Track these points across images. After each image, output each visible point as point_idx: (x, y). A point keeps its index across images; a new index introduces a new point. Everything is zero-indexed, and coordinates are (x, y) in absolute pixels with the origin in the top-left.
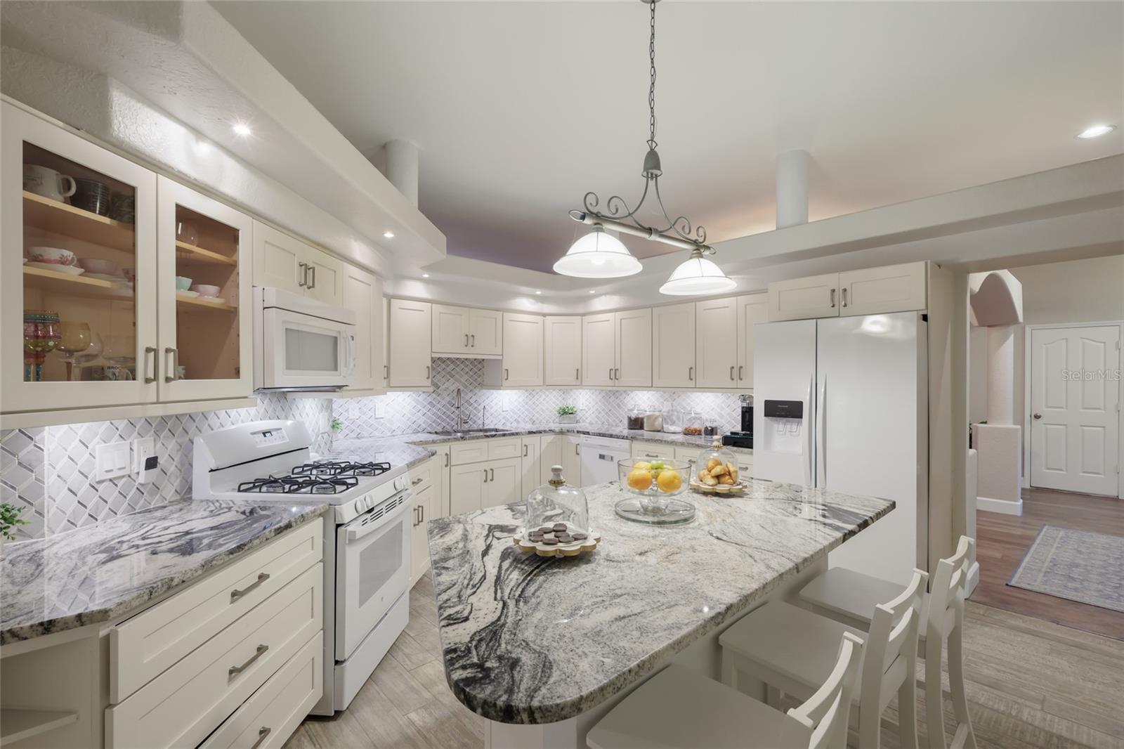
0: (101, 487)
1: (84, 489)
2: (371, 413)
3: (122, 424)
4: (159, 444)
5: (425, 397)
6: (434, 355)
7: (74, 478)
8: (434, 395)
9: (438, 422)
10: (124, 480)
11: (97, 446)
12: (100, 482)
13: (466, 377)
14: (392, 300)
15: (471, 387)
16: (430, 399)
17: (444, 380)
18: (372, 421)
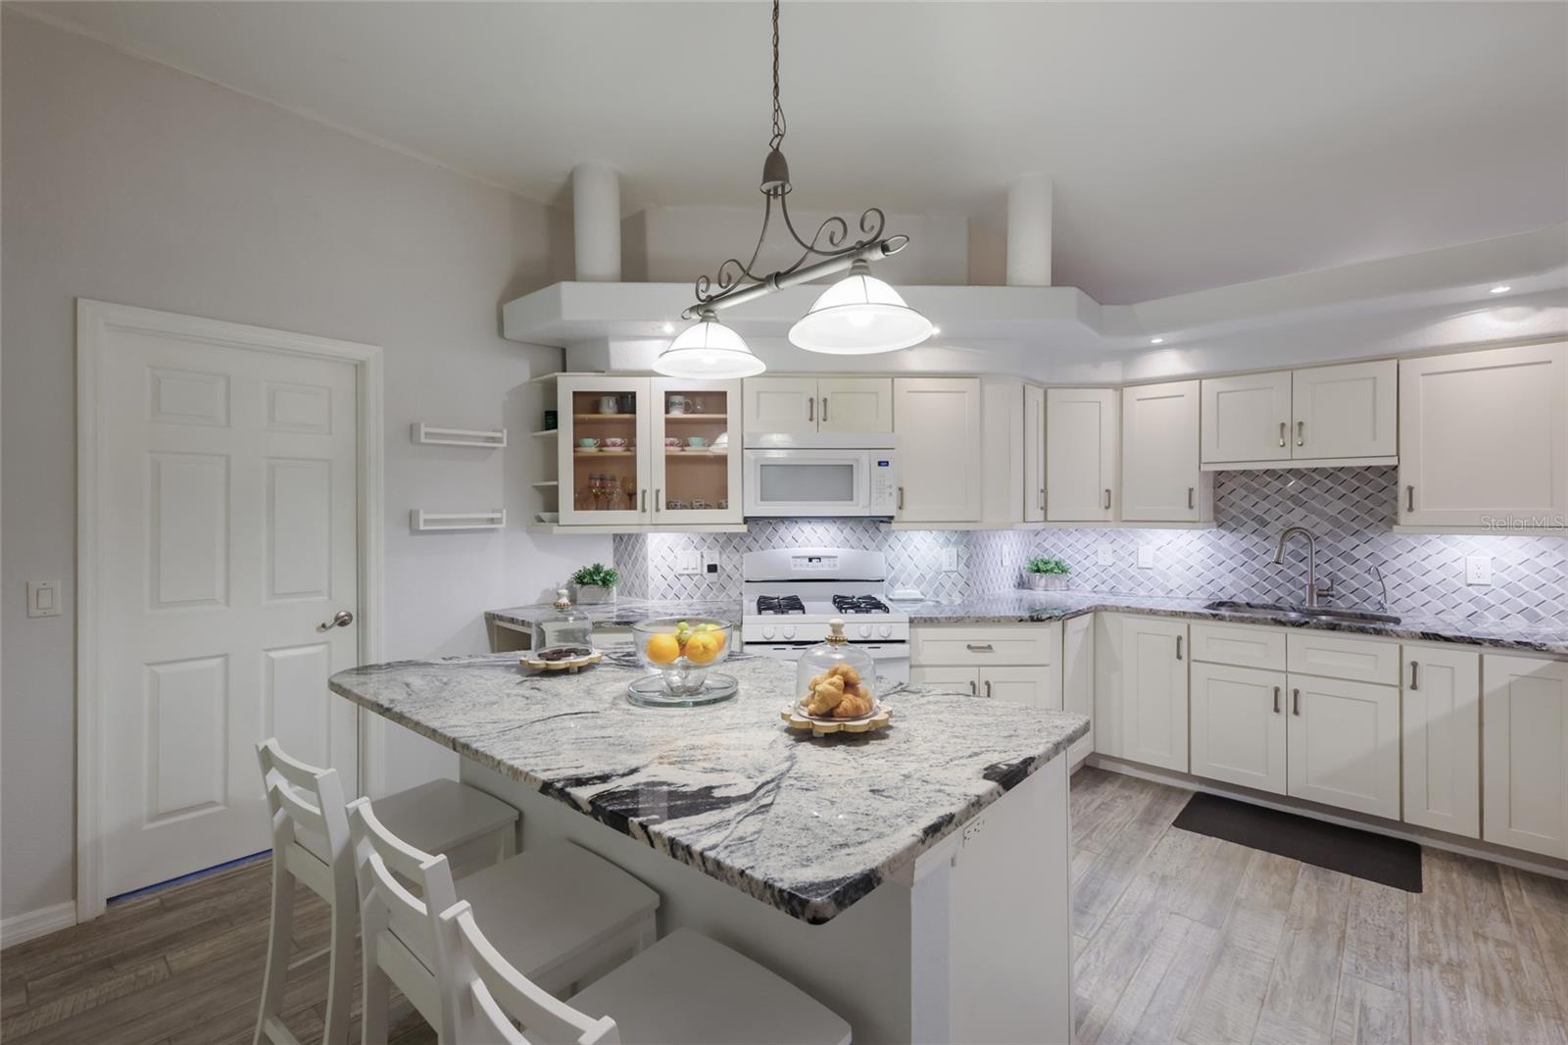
0: (682, 579)
1: (671, 577)
2: (1131, 560)
3: (696, 540)
4: (724, 556)
5: (1234, 539)
6: (1204, 468)
7: (665, 571)
8: (1256, 539)
9: (1264, 587)
10: (697, 577)
11: (678, 551)
12: (680, 575)
13: (1341, 505)
14: (1125, 389)
15: (1355, 526)
16: (1244, 544)
17: (1278, 511)
18: (1132, 571)
